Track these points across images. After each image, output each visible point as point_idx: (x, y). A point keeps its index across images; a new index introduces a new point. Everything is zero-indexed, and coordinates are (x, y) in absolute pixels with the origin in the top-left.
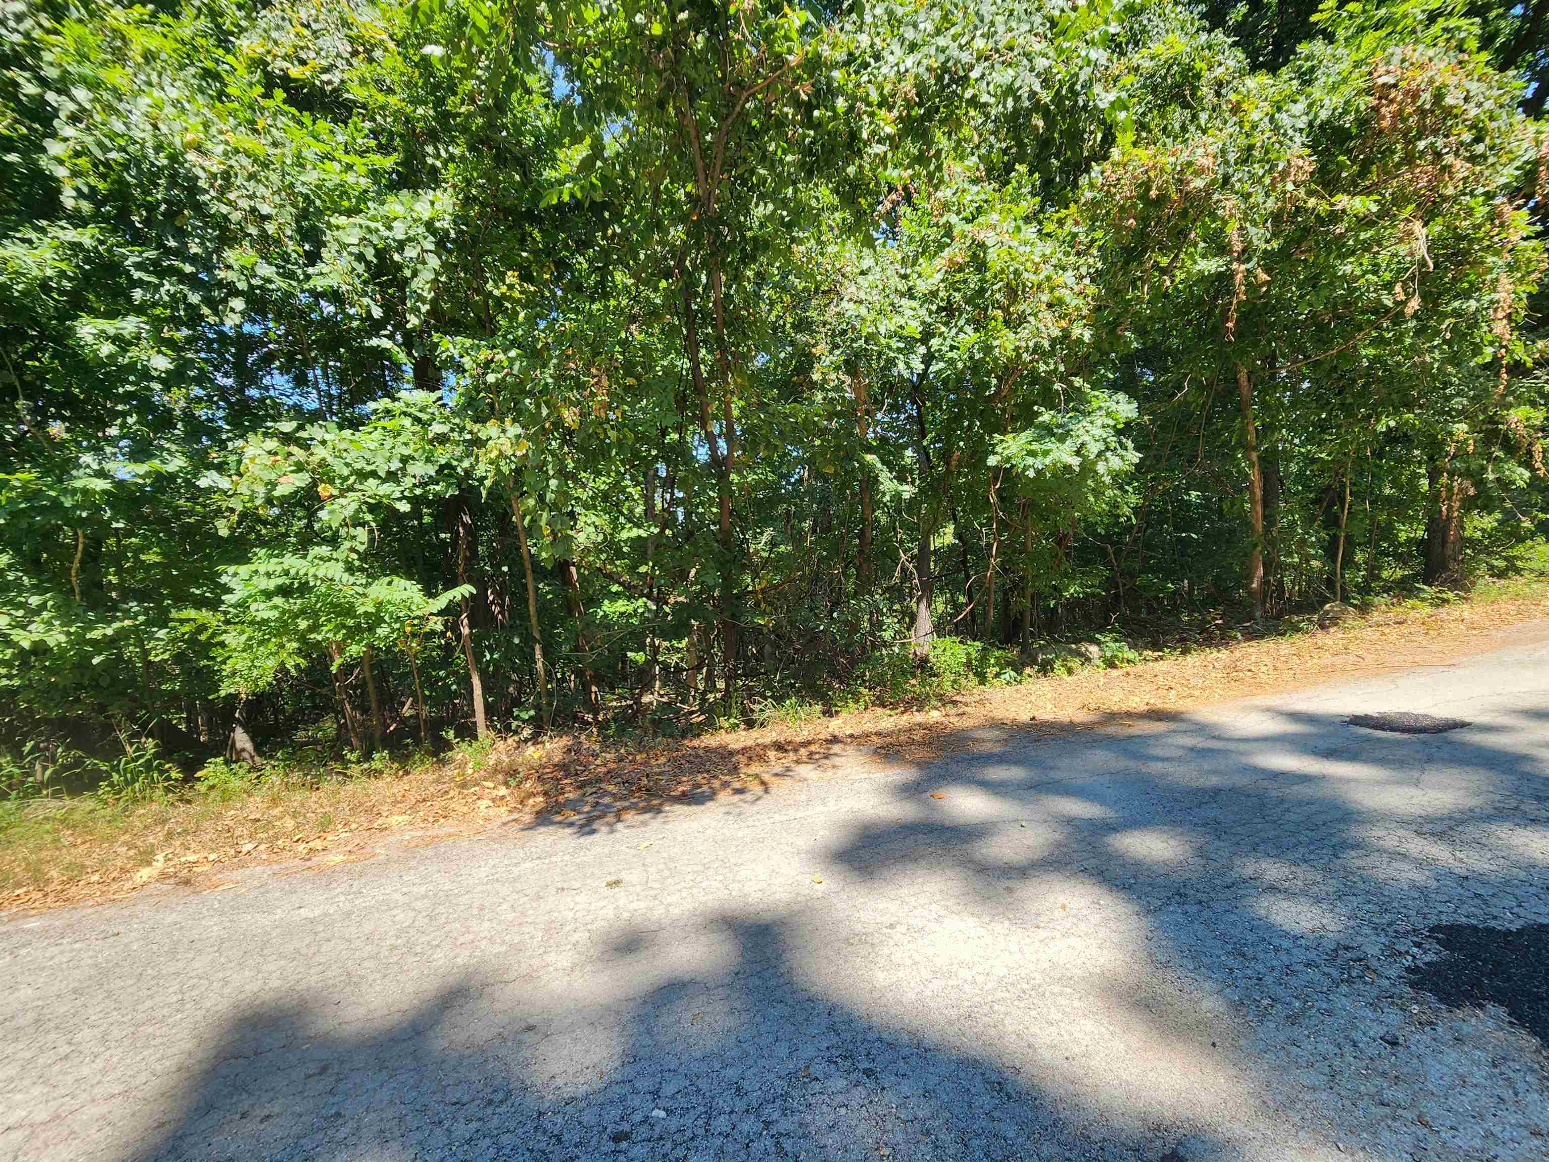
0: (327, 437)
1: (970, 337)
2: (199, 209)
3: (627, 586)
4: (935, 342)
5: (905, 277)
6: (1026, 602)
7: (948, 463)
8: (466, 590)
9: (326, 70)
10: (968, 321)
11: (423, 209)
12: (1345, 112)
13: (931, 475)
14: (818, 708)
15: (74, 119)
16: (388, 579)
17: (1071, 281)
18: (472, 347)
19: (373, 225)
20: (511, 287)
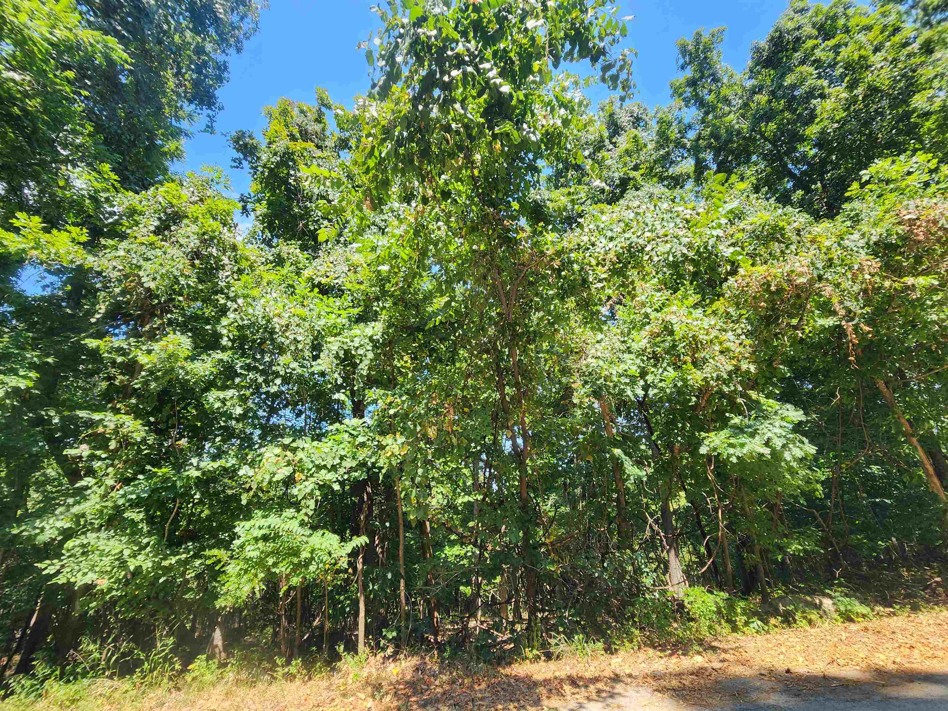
0: (306, 446)
1: (671, 373)
2: (273, 340)
3: (461, 536)
4: (650, 378)
5: (624, 342)
6: (756, 557)
7: (672, 451)
8: (363, 540)
9: (336, 278)
10: (668, 365)
11: (369, 331)
12: (889, 235)
13: (662, 460)
14: (600, 645)
15: (236, 310)
16: (322, 532)
17: (732, 338)
18: (383, 395)
19: (345, 340)
20: (406, 362)
